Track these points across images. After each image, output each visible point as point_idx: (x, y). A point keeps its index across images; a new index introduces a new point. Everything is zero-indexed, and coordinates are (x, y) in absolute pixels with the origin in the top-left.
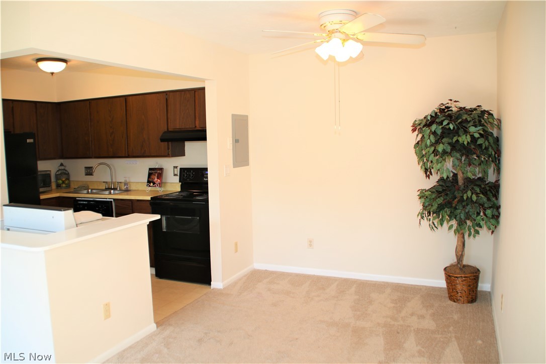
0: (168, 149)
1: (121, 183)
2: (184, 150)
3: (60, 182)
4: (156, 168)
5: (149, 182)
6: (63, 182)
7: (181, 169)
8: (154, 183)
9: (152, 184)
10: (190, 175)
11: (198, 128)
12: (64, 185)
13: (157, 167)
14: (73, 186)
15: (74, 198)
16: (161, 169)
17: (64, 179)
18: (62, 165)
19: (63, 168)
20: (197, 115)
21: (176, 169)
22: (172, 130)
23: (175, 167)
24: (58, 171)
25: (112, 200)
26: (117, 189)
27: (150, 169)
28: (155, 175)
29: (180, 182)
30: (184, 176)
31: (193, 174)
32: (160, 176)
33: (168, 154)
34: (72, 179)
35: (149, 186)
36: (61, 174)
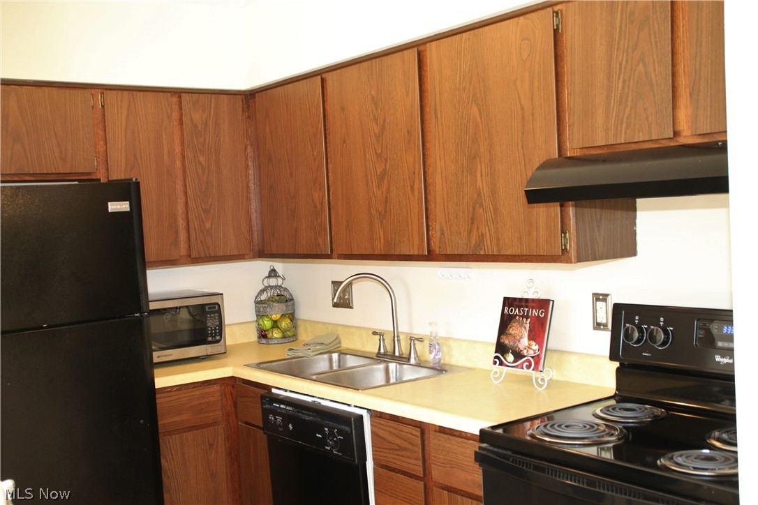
0: (563, 231)
1: (420, 340)
2: (634, 234)
3: (267, 324)
4: (527, 300)
5: (501, 348)
6: (275, 324)
7: (618, 308)
8: (518, 355)
9: (510, 357)
10: (652, 337)
11: (688, 137)
12: (276, 334)
13: (530, 296)
14: (304, 335)
15: (267, 388)
16: (544, 304)
17: (276, 317)
18: (273, 273)
19: (273, 282)
20: (682, 80)
21: (600, 305)
22: (578, 153)
23: (599, 297)
24: (262, 291)
25: (364, 413)
26: (409, 359)
27: (508, 302)
28: (522, 325)
29: (613, 357)
30: (628, 336)
31: (666, 332)
32: (539, 330)
33: (564, 251)
34: (303, 313)
35: (501, 364)
36: (270, 300)
